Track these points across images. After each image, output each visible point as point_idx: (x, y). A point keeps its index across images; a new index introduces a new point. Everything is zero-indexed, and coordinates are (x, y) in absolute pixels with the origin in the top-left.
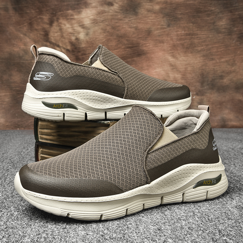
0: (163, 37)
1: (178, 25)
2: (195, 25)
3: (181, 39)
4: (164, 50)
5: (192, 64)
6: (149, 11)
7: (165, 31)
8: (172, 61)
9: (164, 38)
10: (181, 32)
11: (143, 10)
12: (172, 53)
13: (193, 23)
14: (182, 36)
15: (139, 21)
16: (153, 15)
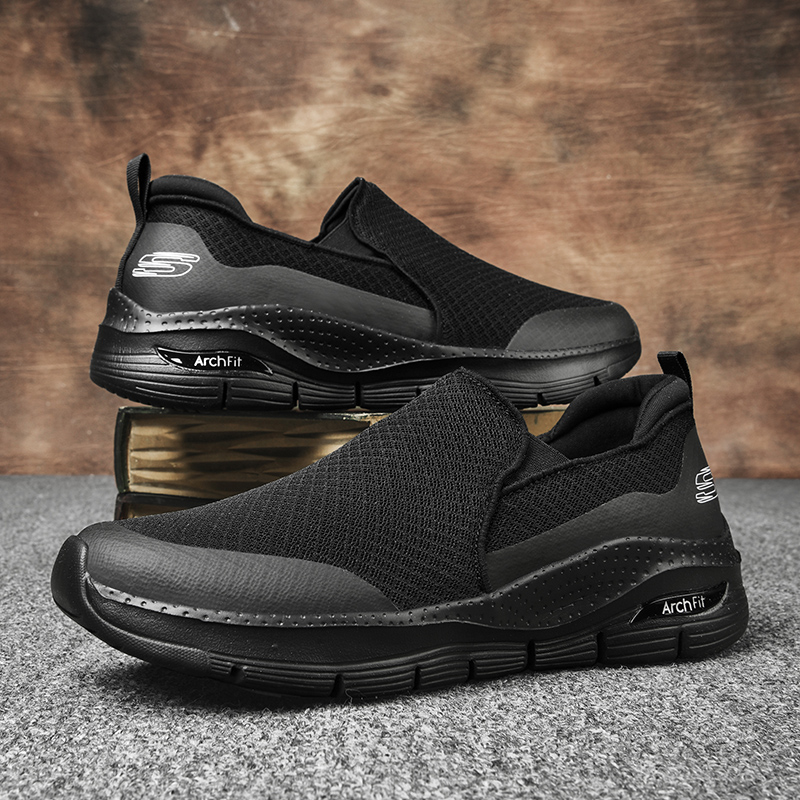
0: (546, 191)
1: (593, 157)
2: (645, 155)
3: (601, 200)
4: (552, 229)
5: (637, 277)
6: (502, 111)
7: (552, 174)
8: (577, 264)
9: (550, 193)
10: (603, 177)
11: (483, 107)
12: (579, 238)
13: (640, 149)
14: (604, 189)
15: (475, 139)
16: (517, 124)
